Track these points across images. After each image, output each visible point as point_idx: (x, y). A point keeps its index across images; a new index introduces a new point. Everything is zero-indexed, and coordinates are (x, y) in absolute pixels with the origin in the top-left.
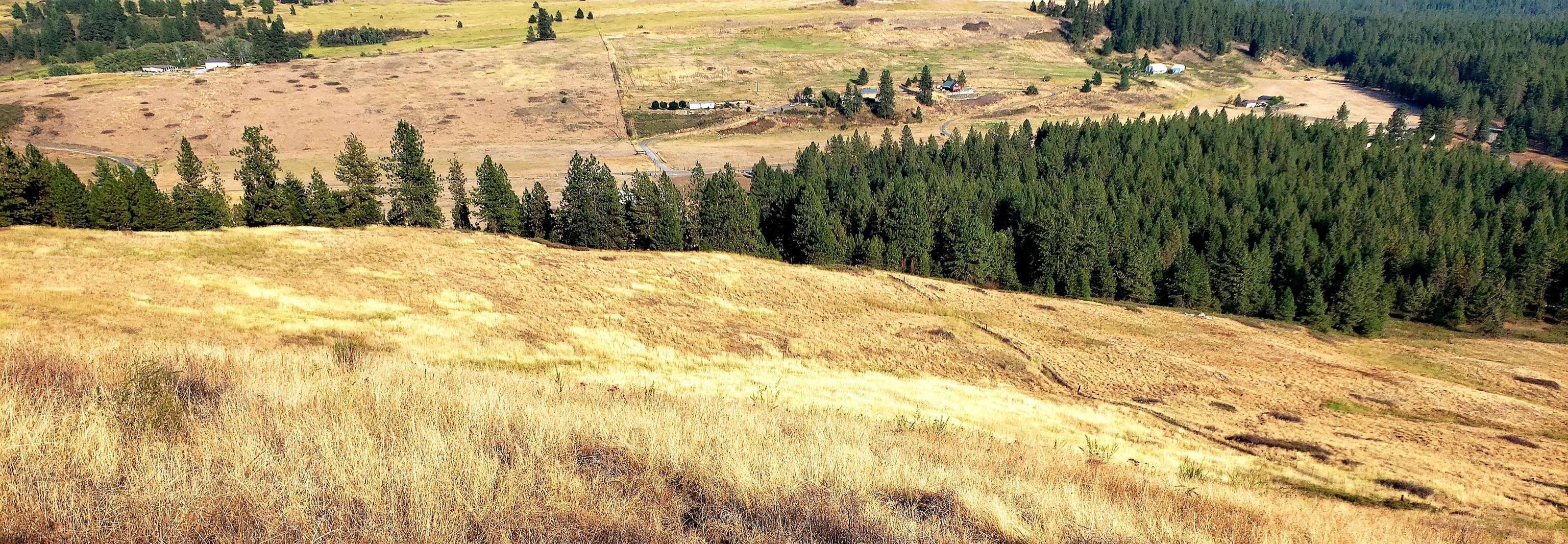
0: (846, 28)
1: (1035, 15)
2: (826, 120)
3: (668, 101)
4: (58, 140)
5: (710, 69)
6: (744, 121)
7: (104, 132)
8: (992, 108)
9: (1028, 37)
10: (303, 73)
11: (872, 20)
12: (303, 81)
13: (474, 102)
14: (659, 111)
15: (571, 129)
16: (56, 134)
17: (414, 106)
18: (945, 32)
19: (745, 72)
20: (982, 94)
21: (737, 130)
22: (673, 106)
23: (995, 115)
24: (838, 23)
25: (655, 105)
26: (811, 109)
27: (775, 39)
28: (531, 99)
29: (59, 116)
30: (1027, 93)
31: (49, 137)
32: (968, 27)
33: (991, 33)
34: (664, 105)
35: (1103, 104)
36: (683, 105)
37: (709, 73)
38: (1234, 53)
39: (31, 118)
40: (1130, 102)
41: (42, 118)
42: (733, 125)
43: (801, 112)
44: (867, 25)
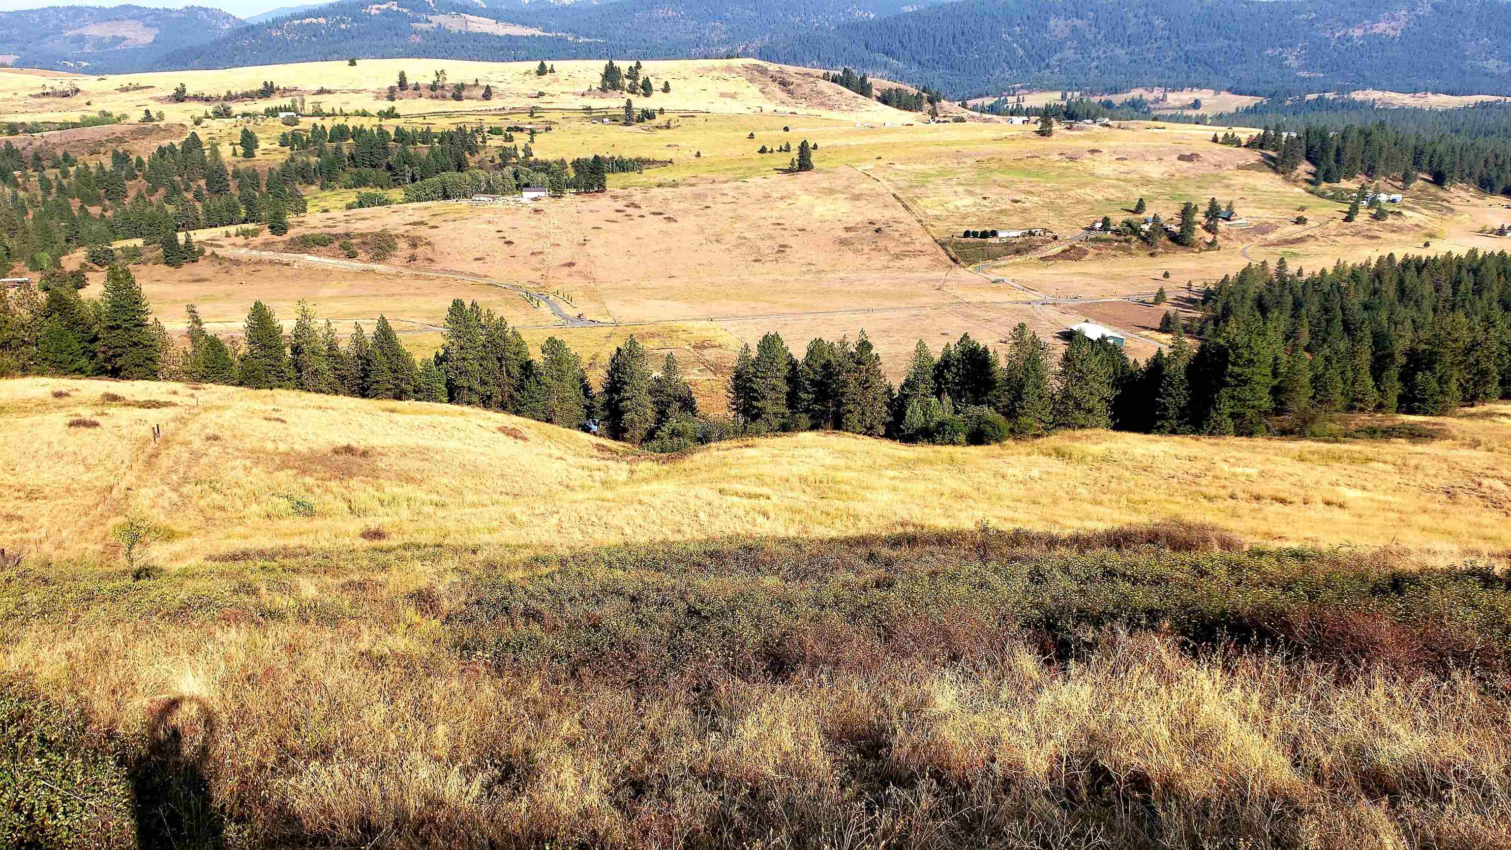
0: (1072, 159)
1: (1217, 147)
2: (1133, 246)
3: (979, 230)
4: (434, 266)
5: (985, 198)
6: (1058, 250)
7: (476, 259)
8: (1272, 237)
9: (1239, 167)
10: (625, 203)
11: (1093, 151)
12: (629, 211)
13: (797, 232)
14: (970, 239)
15: (897, 257)
16: (432, 261)
17: (746, 235)
18: (1163, 163)
19: (1016, 201)
20: (1255, 224)
21: (1056, 257)
22: (984, 235)
23: (1279, 243)
24: (1062, 154)
25: (967, 234)
26: (1114, 237)
27: (1008, 169)
28: (847, 229)
29: (429, 244)
30: (1297, 223)
31: (426, 263)
32: (1181, 158)
33: (1206, 164)
34: (975, 234)
35: (1370, 234)
36: (994, 234)
37: (984, 202)
38: (1419, 182)
39: (403, 244)
40: (1394, 231)
41: (414, 246)
42: (1050, 253)
43: (1105, 240)
44: (1089, 155)
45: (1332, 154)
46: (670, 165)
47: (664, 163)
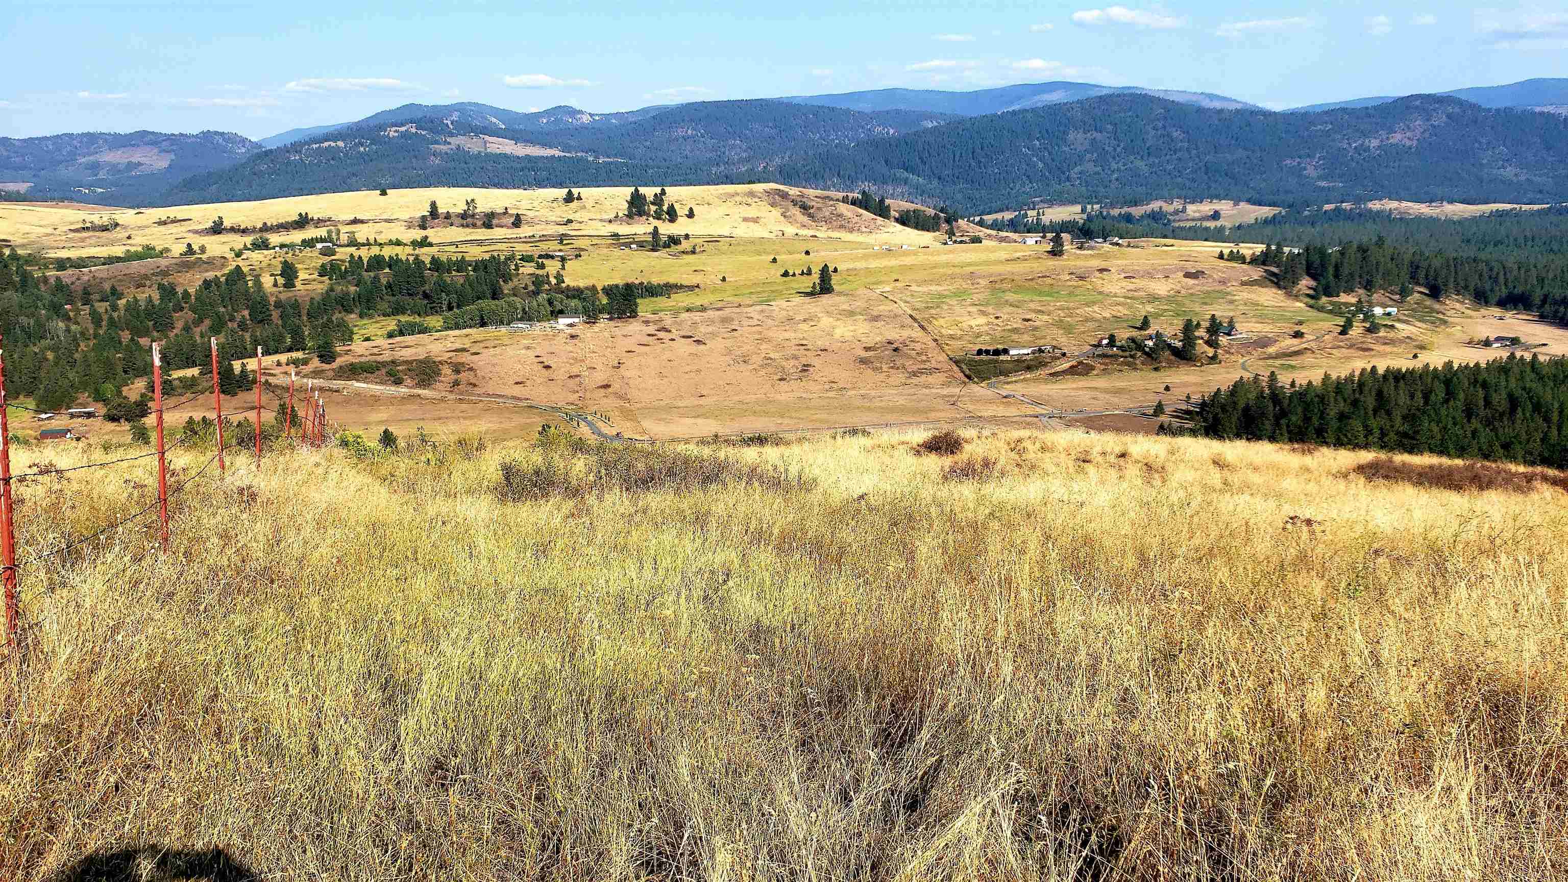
0: (1082, 278)
1: (1222, 263)
2: (1137, 362)
3: (991, 348)
4: (477, 391)
5: (997, 318)
6: (1066, 366)
7: (517, 383)
8: (1271, 350)
9: (1243, 284)
10: (656, 327)
11: (1101, 271)
12: (662, 334)
13: (819, 353)
14: (984, 357)
15: (914, 374)
16: (475, 385)
17: (772, 355)
18: (1170, 280)
19: (1028, 320)
20: (1255, 338)
21: (1064, 372)
22: (997, 352)
23: (1277, 357)
24: (1072, 274)
25: (980, 352)
26: (1120, 353)
27: (1019, 289)
28: (867, 349)
29: (471, 369)
30: (1295, 337)
31: (470, 388)
32: (1188, 275)
33: (1210, 281)
34: (987, 352)
35: (1364, 346)
36: (1006, 351)
37: (996, 321)
38: (1416, 295)
39: (446, 370)
40: (1386, 344)
41: (458, 372)
42: (1058, 369)
43: (1111, 356)
44: (1097, 274)
45: (1331, 270)
46: (697, 290)
47: (691, 288)
